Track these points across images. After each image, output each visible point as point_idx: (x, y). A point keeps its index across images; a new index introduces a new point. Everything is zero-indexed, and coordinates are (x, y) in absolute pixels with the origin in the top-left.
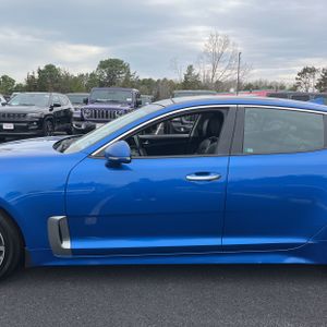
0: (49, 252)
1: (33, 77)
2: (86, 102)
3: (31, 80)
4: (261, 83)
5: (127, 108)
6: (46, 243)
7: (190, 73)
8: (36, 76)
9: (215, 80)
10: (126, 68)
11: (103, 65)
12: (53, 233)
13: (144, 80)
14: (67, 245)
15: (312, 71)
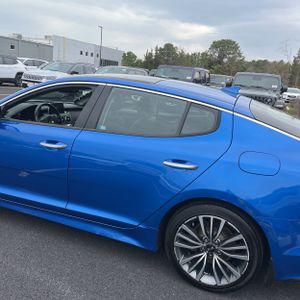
1: (151, 54)
8: (154, 52)
11: (216, 45)
13: (259, 61)
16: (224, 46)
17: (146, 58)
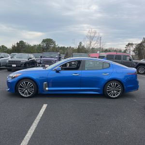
0: (43, 90)
2: (41, 57)
3: (14, 47)
4: (111, 49)
5: (56, 59)
6: (43, 88)
7: (80, 45)
8: (16, 45)
9: (91, 48)
10: (54, 42)
11: (44, 41)
12: (44, 86)
13: (62, 47)
14: (47, 89)
15: (132, 44)
16: (48, 42)
17: (13, 48)
